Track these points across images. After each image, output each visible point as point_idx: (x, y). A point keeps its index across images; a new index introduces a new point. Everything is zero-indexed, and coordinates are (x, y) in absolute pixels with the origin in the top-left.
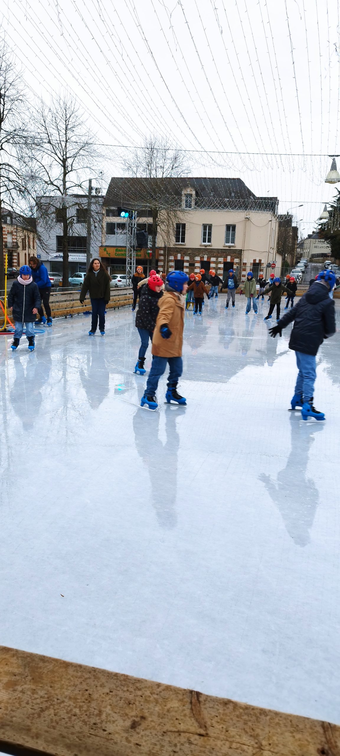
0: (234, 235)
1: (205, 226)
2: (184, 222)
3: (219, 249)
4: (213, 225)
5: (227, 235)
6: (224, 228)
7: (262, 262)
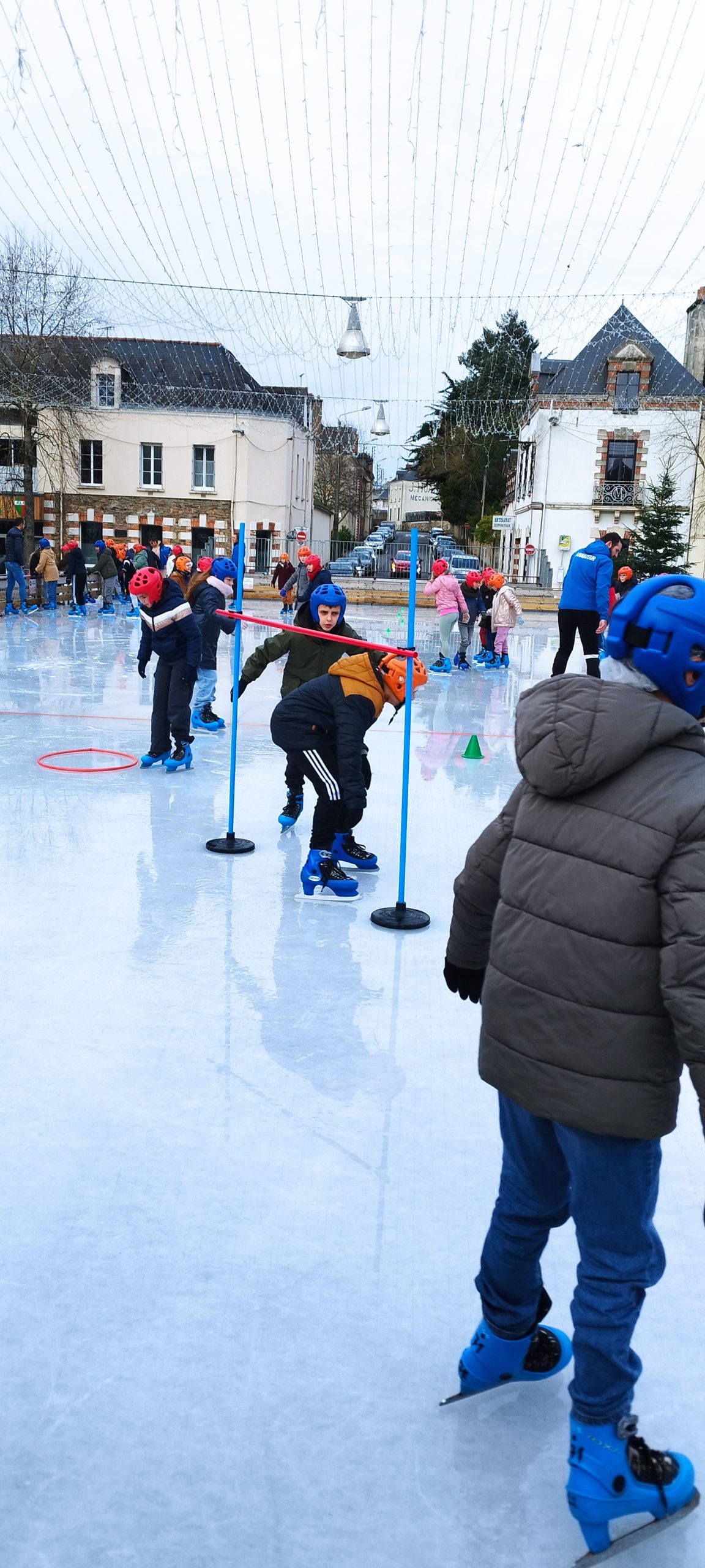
0: (211, 469)
1: (146, 448)
2: (97, 438)
3: (181, 499)
4: (163, 445)
5: (197, 469)
6: (190, 454)
7: (275, 530)
